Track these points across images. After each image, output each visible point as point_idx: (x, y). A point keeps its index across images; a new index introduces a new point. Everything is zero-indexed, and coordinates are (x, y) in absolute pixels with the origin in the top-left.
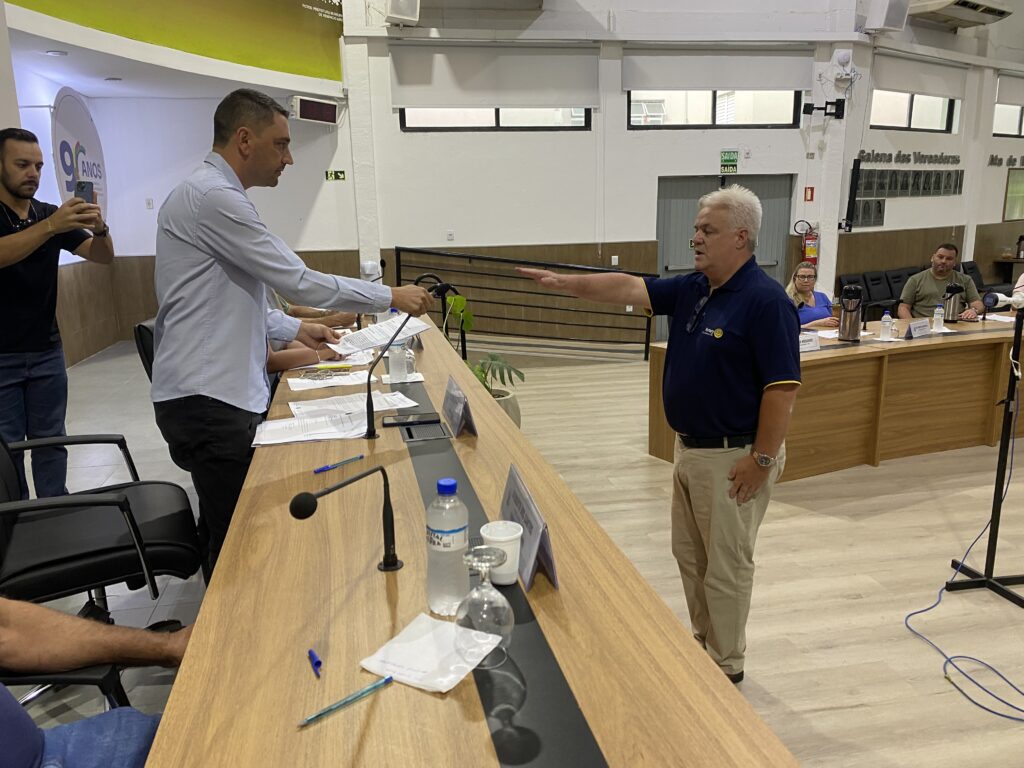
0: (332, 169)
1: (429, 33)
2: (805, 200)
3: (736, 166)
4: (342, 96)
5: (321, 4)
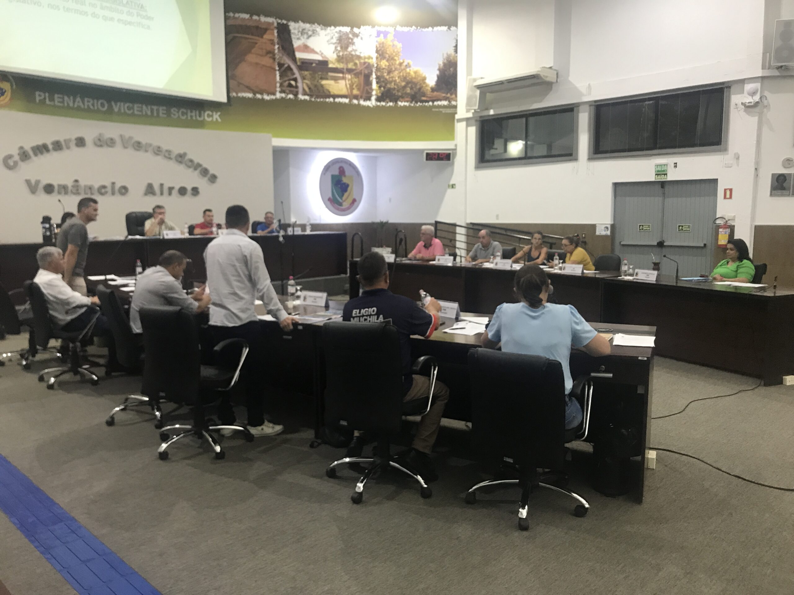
0: (452, 182)
1: (489, 112)
2: (725, 197)
3: (666, 174)
4: (453, 147)
5: (444, 107)
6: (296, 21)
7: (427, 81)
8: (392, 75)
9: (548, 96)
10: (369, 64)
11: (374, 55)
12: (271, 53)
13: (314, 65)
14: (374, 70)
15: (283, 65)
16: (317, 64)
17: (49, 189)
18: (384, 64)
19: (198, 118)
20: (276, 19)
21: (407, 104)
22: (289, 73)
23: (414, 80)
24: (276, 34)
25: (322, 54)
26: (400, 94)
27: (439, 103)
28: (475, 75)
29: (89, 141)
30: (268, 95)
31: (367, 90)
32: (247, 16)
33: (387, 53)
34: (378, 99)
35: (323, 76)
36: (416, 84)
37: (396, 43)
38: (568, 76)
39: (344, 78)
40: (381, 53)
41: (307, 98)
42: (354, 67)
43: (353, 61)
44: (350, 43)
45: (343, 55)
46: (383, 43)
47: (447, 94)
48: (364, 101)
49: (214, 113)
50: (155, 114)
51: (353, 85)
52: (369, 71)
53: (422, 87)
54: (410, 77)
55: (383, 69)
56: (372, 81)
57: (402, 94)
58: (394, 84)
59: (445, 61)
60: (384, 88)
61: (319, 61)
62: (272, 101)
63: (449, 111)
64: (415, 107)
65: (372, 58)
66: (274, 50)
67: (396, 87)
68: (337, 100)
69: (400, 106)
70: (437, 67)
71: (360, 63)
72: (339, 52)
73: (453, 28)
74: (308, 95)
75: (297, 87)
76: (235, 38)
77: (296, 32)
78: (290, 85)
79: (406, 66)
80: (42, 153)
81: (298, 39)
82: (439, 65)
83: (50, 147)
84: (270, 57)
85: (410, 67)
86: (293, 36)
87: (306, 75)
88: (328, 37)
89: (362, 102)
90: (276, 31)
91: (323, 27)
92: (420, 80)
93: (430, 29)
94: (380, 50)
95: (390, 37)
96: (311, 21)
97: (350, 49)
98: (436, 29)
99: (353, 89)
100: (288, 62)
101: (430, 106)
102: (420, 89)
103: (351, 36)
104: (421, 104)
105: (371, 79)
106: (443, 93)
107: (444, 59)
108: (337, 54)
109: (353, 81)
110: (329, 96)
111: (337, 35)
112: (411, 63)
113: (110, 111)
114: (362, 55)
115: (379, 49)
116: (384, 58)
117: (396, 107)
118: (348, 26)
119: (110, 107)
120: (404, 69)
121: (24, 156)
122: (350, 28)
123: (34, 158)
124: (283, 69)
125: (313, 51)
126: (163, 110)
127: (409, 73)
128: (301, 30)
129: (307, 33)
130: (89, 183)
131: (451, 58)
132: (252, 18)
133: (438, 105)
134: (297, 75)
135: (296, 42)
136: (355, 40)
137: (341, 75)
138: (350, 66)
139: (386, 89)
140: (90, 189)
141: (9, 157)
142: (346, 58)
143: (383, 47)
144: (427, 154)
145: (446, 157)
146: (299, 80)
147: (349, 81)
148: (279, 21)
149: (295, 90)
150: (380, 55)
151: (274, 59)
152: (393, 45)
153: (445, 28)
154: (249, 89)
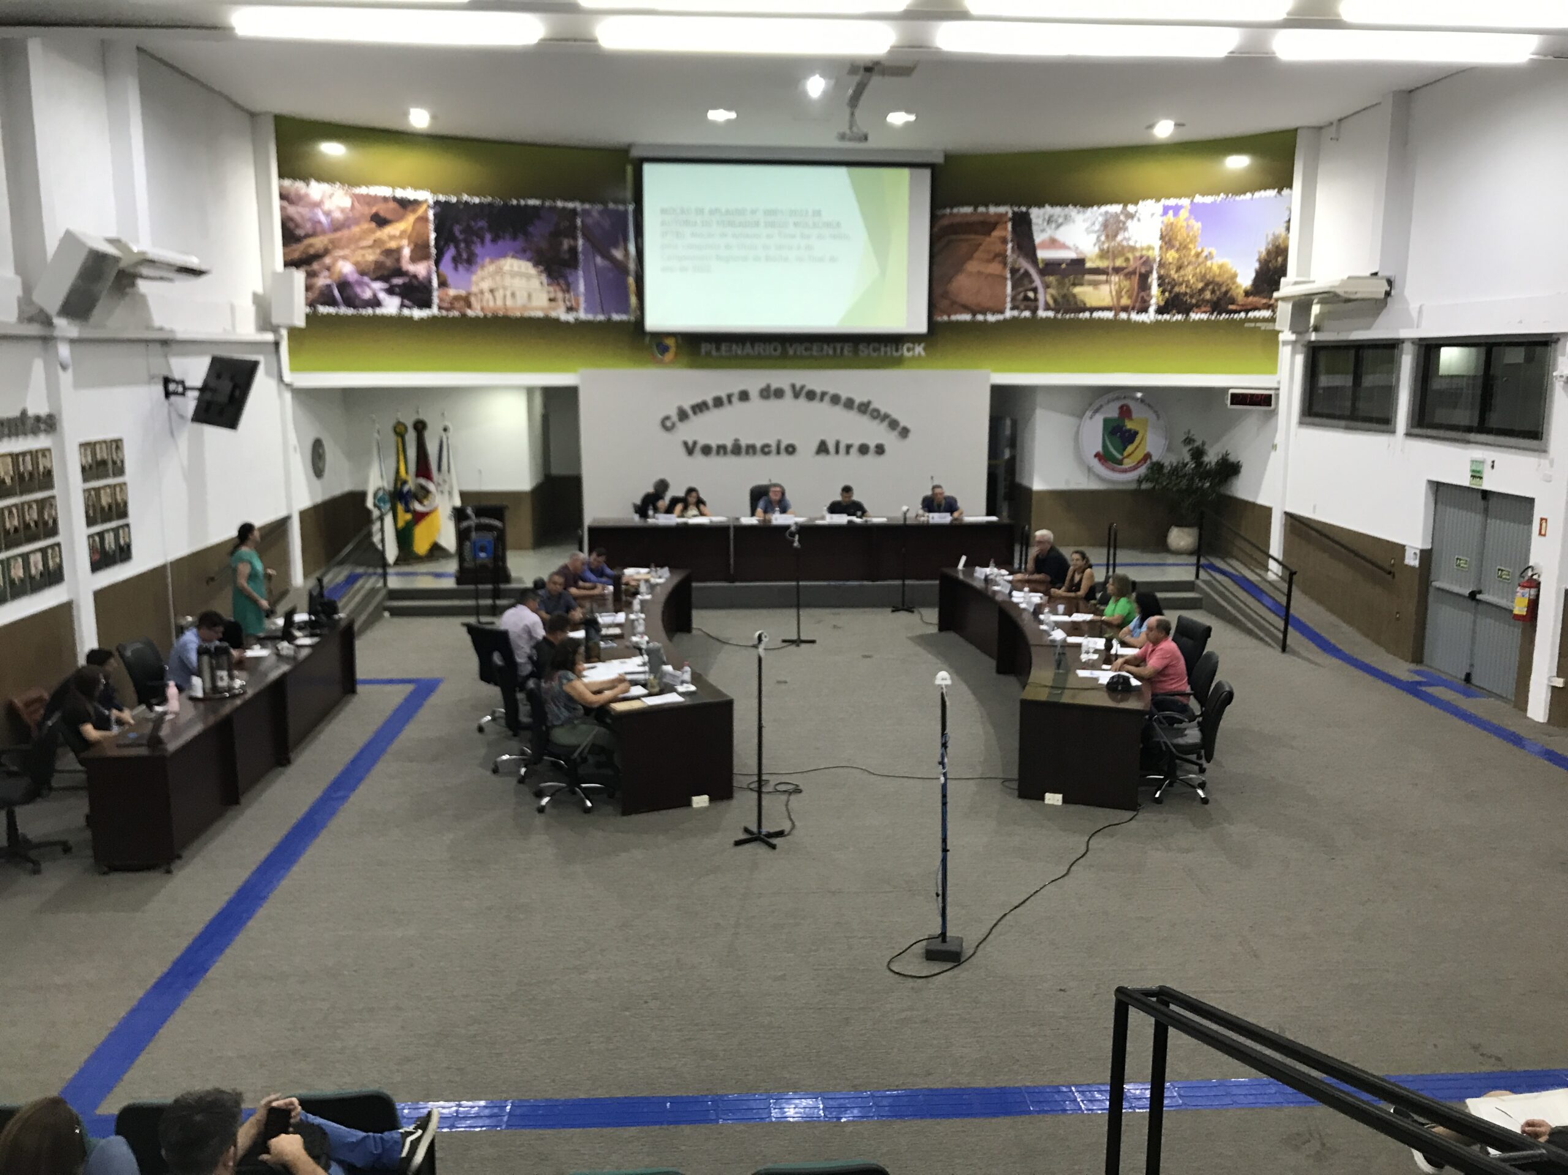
0: (1274, 442)
2: (1540, 534)
3: (1481, 478)
4: (1275, 385)
5: (1265, 320)
6: (1040, 205)
7: (1239, 280)
8: (1182, 272)
10: (1148, 258)
11: (1157, 243)
12: (1001, 257)
13: (1064, 266)
14: (1155, 266)
15: (1019, 270)
16: (1068, 264)
17: (706, 450)
18: (1171, 255)
19: (895, 354)
20: (1011, 205)
21: (1204, 316)
22: (1026, 282)
23: (1217, 279)
24: (1010, 228)
25: (1077, 248)
26: (1194, 301)
27: (1257, 314)
29: (754, 393)
30: (993, 315)
31: (1143, 297)
32: (968, 210)
33: (1176, 239)
34: (1160, 311)
35: (1076, 282)
36: (1220, 285)
37: (1192, 222)
39: (1107, 282)
40: (1168, 239)
41: (1051, 314)
42: (1124, 265)
43: (1123, 255)
44: (1121, 229)
45: (1108, 248)
46: (1172, 224)
47: (1270, 300)
48: (1138, 313)
49: (916, 345)
50: (839, 351)
51: (1121, 292)
52: (1148, 269)
53: (1231, 289)
54: (1211, 274)
55: (1170, 264)
56: (1151, 283)
57: (1198, 301)
58: (1186, 287)
59: (1270, 246)
60: (1170, 292)
61: (1072, 260)
62: (998, 322)
63: (1271, 327)
64: (1217, 322)
65: (1153, 249)
66: (1006, 251)
67: (1188, 291)
68: (1096, 315)
69: (1194, 320)
70: (1256, 257)
71: (1135, 258)
72: (1103, 243)
73: (1286, 192)
74: (1052, 310)
75: (1036, 300)
77: (1040, 221)
78: (1026, 298)
79: (1206, 257)
80: (701, 411)
81: (1043, 231)
82: (1260, 253)
83: (710, 403)
84: (999, 262)
85: (1212, 258)
86: (1035, 228)
87: (1051, 283)
88: (1088, 224)
89: (1135, 317)
90: (1009, 225)
91: (1081, 209)
92: (1228, 278)
93: (1249, 195)
94: (1165, 236)
95: (1184, 214)
96: (1063, 203)
97: (1119, 238)
98: (1257, 195)
99: (1121, 297)
101: (1241, 319)
102: (1226, 292)
103: (1122, 218)
104: (1227, 316)
105: (1150, 280)
106: (1264, 298)
107: (1268, 244)
108: (1099, 247)
109: (1122, 286)
110: (1084, 310)
111: (1101, 219)
112: (1214, 251)
113: (784, 356)
114: (1138, 246)
115: (1164, 234)
116: (1172, 247)
117: (1187, 324)
118: (1119, 204)
120: (1203, 263)
121: (683, 415)
122: (1121, 206)
123: (693, 417)
124: (1018, 275)
125: (1064, 246)
127: (1210, 268)
128: (1047, 217)
129: (1056, 222)
130: (750, 442)
131: (1281, 241)
132: (976, 211)
133: (1255, 317)
134: (1038, 282)
135: (1038, 237)
136: (1130, 224)
137: (1103, 278)
138: (1119, 262)
139: (1173, 295)
140: (751, 449)
141: (667, 418)
142: (1113, 252)
143: (1171, 229)
144: (1233, 395)
145: (1264, 400)
146: (1041, 290)
147: (1115, 284)
148: (1016, 209)
149: (1032, 304)
150: (1166, 243)
151: (1005, 264)
152: (1188, 226)
153: (1272, 193)
154: (966, 308)
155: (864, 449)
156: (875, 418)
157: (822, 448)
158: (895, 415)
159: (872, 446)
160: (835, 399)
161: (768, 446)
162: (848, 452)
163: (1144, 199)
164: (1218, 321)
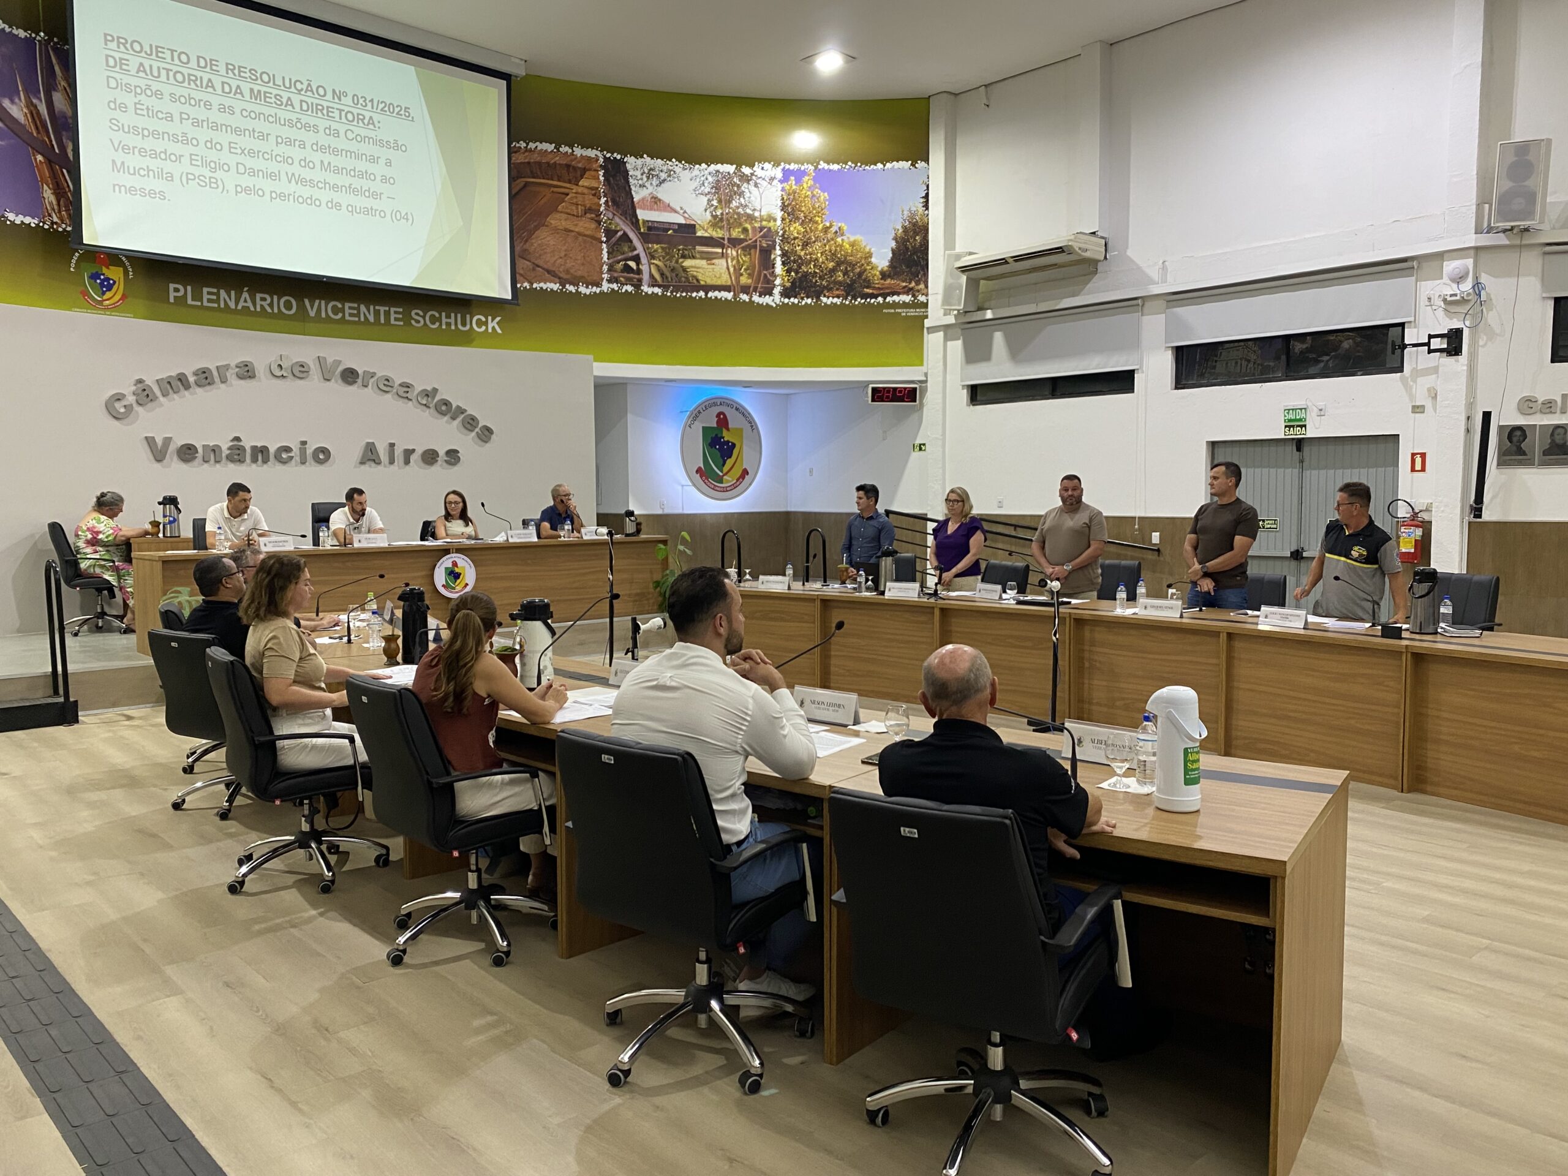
0: (918, 442)
1: (985, 315)
2: (1414, 470)
3: (1305, 426)
4: (924, 378)
5: (905, 305)
6: (638, 155)
7: (873, 260)
8: (810, 249)
9: (1090, 285)
10: (769, 229)
11: (779, 214)
12: (594, 211)
13: (670, 232)
14: (778, 241)
15: (615, 232)
16: (673, 230)
17: (187, 453)
18: (796, 229)
19: (460, 327)
20: (601, 151)
21: (837, 301)
22: (625, 248)
23: (848, 258)
24: (602, 179)
25: (685, 212)
26: (824, 283)
27: (896, 298)
28: (959, 249)
29: (260, 369)
30: (587, 287)
31: (765, 275)
32: (550, 147)
33: (799, 210)
34: (786, 293)
35: (686, 252)
36: (853, 266)
37: (817, 191)
38: (1127, 248)
39: (723, 256)
40: (790, 209)
41: (657, 290)
42: (742, 237)
43: (741, 224)
44: (735, 193)
45: (722, 214)
46: (794, 192)
47: (910, 283)
48: (760, 296)
49: (490, 318)
50: (382, 321)
51: (740, 269)
52: (770, 243)
53: (865, 270)
54: (843, 253)
55: (795, 238)
56: (774, 259)
57: (829, 283)
58: (814, 266)
59: (907, 223)
60: (797, 273)
61: (680, 225)
62: (594, 296)
63: (912, 312)
64: (852, 307)
65: (774, 220)
66: (599, 205)
67: (817, 271)
68: (710, 294)
69: (825, 304)
70: (892, 235)
71: (754, 228)
72: (716, 208)
73: (921, 164)
74: (659, 286)
75: (639, 272)
76: (526, 184)
77: (638, 173)
78: (627, 269)
79: (836, 232)
80: (177, 391)
81: (642, 186)
82: (896, 230)
83: (192, 379)
84: (592, 219)
85: (842, 235)
86: (631, 180)
87: (655, 251)
88: (695, 184)
89: (756, 298)
90: (601, 173)
91: (687, 165)
92: (861, 258)
93: (880, 166)
94: (788, 206)
95: (807, 181)
96: (665, 155)
97: (734, 204)
98: (889, 165)
99: (742, 275)
100: (622, 226)
101: (878, 303)
102: (860, 274)
103: (736, 180)
104: (863, 301)
105: (773, 256)
106: (903, 281)
107: (904, 220)
108: (711, 212)
109: (741, 261)
110: (698, 288)
111: (710, 179)
112: (845, 228)
113: (302, 314)
114: (757, 214)
115: (786, 203)
116: (798, 218)
117: (818, 308)
118: (732, 164)
119: (302, 308)
120: (832, 239)
121: (145, 395)
122: (735, 166)
123: (162, 399)
124: (614, 240)
125: (669, 208)
126: (396, 312)
127: (841, 246)
128: (646, 171)
129: (658, 177)
130: (259, 445)
131: (918, 218)
132: (558, 150)
133: (894, 301)
134: (640, 250)
135: (637, 193)
136: (745, 187)
137: (720, 250)
138: (736, 233)
139: (799, 275)
140: (260, 454)
141: (119, 398)
142: (728, 220)
143: (794, 199)
144: (874, 389)
145: (908, 395)
146: (644, 259)
147: (732, 260)
148: (608, 155)
149: (637, 276)
150: (789, 215)
151: (599, 222)
152: (813, 196)
153: (906, 165)
154: (553, 275)
155: (430, 457)
156: (443, 414)
157: (370, 455)
158: (470, 412)
159: (442, 453)
160: (386, 385)
161: (288, 449)
162: (407, 462)
163: (763, 160)
164: (854, 305)
